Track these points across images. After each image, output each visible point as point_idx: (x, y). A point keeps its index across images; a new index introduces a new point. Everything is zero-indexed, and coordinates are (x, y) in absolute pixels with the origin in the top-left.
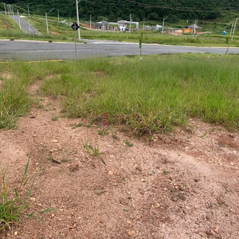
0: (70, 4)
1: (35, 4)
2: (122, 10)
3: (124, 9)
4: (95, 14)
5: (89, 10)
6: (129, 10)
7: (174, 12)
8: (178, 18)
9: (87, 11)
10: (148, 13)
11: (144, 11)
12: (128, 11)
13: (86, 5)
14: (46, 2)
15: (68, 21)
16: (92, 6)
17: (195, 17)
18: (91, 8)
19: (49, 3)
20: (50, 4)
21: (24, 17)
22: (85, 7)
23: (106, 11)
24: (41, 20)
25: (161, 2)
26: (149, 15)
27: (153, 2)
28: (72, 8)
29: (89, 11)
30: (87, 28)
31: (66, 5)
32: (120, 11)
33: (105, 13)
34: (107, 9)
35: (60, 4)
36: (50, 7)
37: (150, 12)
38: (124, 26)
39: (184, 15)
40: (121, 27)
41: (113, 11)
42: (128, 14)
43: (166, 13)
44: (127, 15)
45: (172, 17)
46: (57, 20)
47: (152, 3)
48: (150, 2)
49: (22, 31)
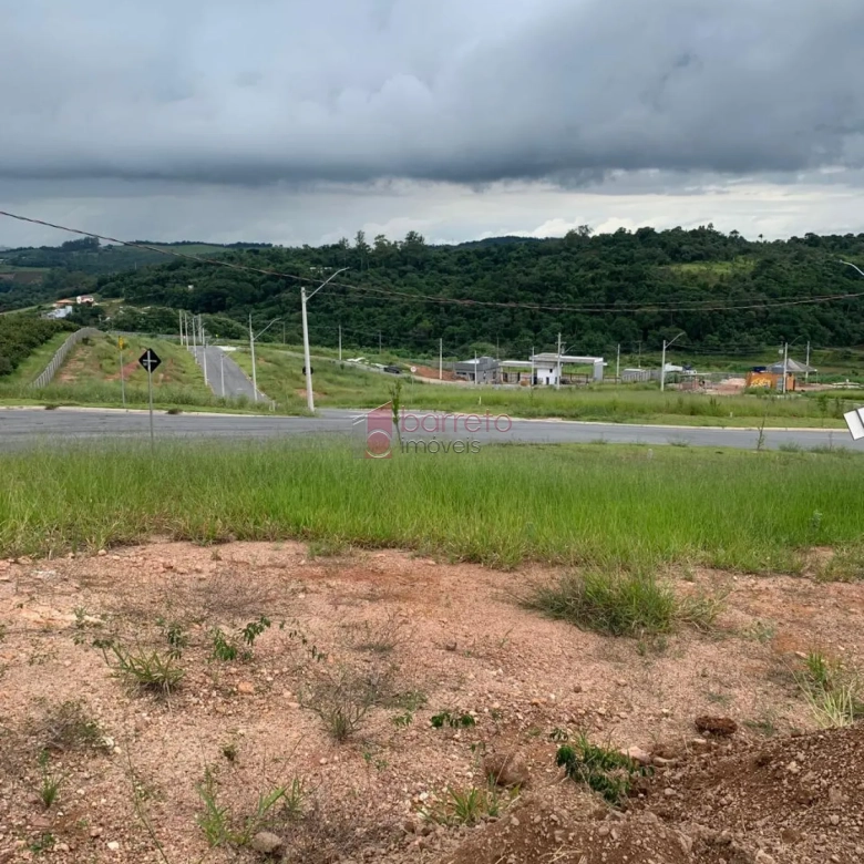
0: (394, 308)
1: (284, 312)
2: (560, 320)
3: (567, 317)
4: (468, 337)
5: (453, 324)
6: (582, 320)
7: (742, 324)
8: (760, 340)
9: (445, 327)
10: (651, 328)
11: (634, 322)
12: (581, 324)
13: (442, 309)
14: (319, 304)
15: (369, 358)
16: (462, 312)
17: (823, 336)
18: (457, 318)
19: (328, 306)
20: (332, 311)
21: (233, 349)
22: (438, 316)
23: (507, 325)
24: (280, 357)
25: (697, 294)
26: (655, 336)
27: (667, 293)
28: (396, 320)
29: (450, 329)
30: (425, 379)
31: (380, 310)
32: (553, 324)
33: (504, 331)
34: (509, 319)
35: (362, 309)
36: (330, 319)
37: (658, 325)
38: (551, 371)
39: (781, 333)
40: (542, 375)
41: (529, 326)
42: (580, 332)
43: (715, 325)
44: (575, 335)
45: (736, 340)
46: (336, 355)
47: (662, 295)
48: (658, 294)
49: (207, 389)
